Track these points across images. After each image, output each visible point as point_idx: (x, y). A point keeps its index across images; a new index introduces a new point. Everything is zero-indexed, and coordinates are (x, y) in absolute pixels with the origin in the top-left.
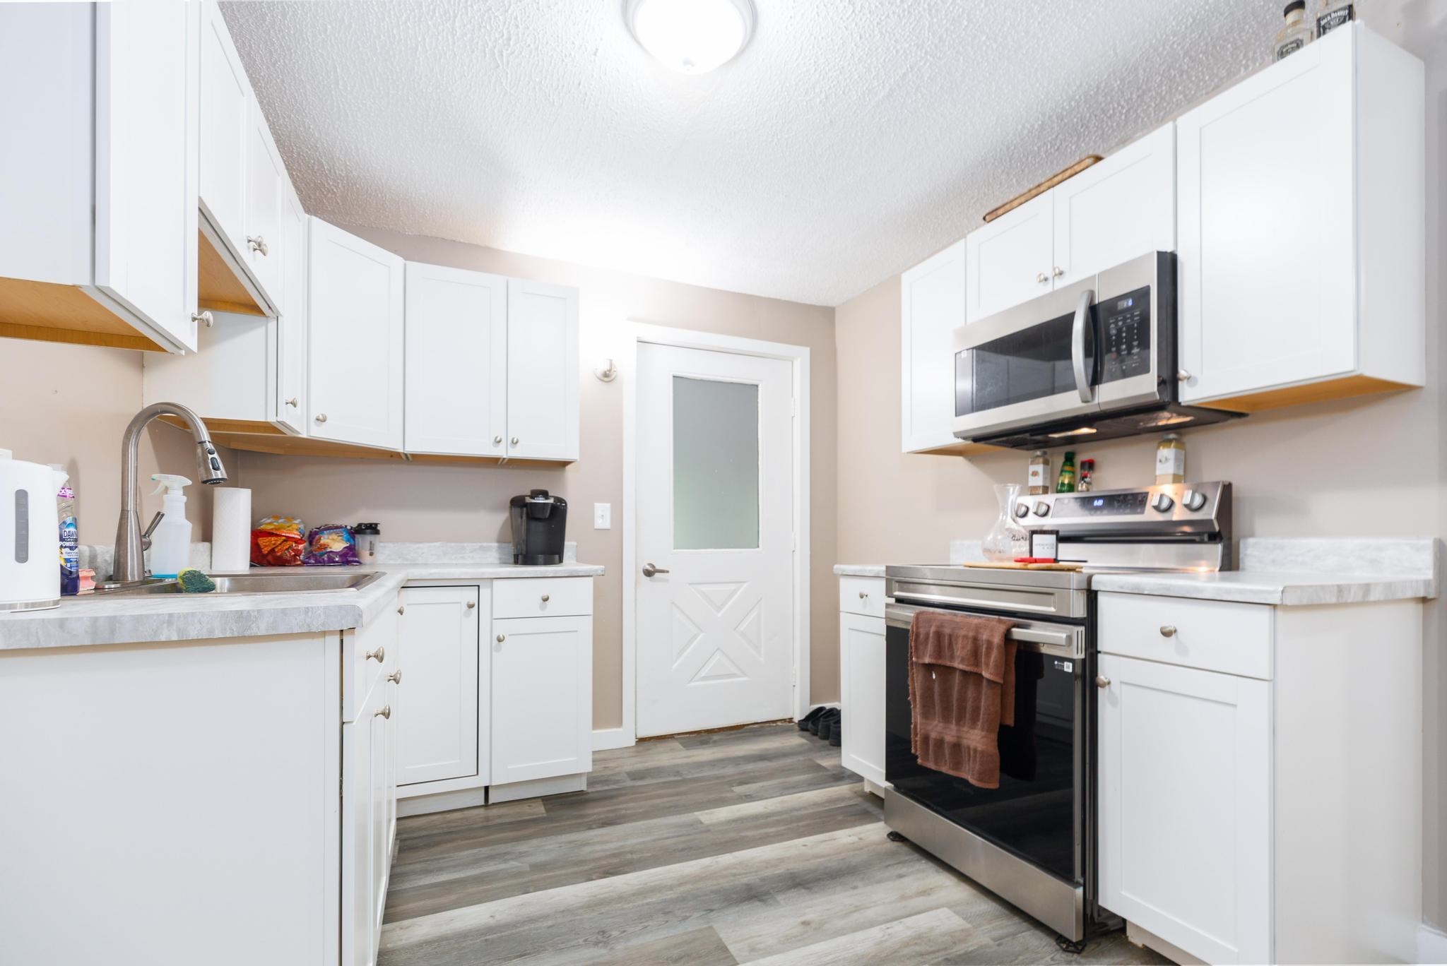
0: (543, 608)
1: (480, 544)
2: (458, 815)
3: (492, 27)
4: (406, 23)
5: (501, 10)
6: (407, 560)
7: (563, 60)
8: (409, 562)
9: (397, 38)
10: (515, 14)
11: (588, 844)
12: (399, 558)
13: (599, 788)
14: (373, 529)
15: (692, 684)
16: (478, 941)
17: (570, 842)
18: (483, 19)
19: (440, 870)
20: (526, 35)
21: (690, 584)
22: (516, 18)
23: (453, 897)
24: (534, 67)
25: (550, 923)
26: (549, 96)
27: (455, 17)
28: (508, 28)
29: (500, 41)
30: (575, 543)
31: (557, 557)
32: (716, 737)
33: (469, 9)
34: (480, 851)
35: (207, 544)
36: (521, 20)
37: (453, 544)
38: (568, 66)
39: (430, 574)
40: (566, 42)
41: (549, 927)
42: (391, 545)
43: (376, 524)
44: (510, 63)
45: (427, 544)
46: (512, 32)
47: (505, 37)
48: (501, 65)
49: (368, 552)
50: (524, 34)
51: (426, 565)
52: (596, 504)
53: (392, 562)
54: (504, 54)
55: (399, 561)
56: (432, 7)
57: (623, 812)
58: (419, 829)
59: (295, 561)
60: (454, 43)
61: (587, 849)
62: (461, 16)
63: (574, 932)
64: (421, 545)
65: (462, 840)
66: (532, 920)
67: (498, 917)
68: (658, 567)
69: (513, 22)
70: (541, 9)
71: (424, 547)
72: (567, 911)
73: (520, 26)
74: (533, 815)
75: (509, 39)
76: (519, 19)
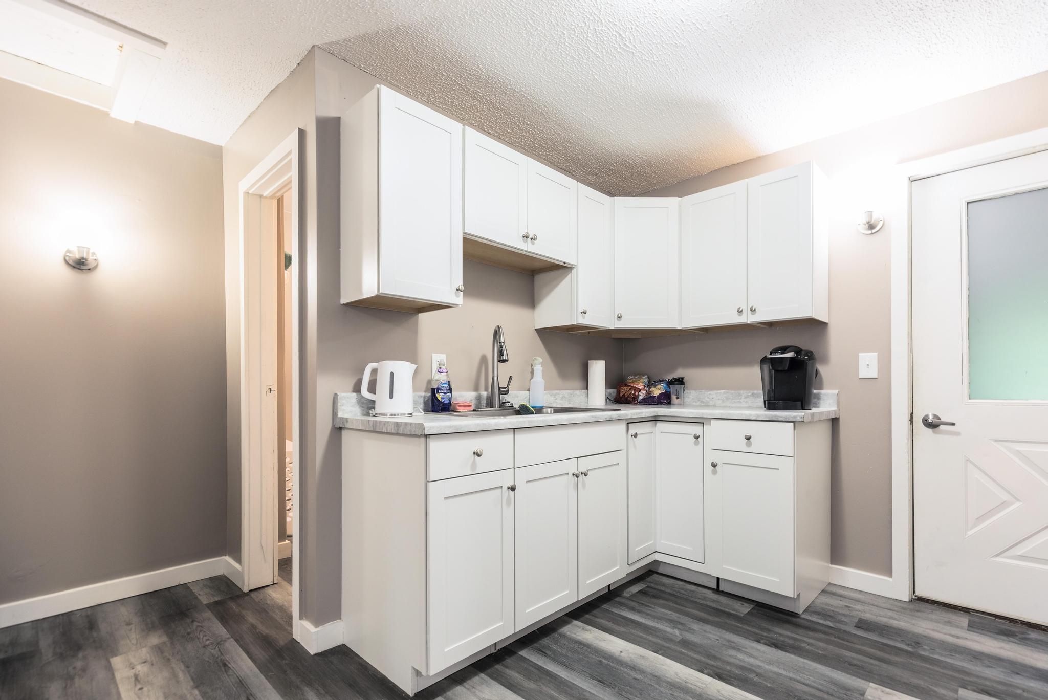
0: (749, 445)
1: (752, 392)
2: (693, 588)
3: (607, 37)
4: (578, 70)
5: (599, 24)
6: (703, 402)
7: (657, 18)
8: (704, 404)
9: (584, 80)
10: (607, 20)
11: (739, 650)
12: (699, 401)
13: (814, 618)
14: (680, 381)
15: (998, 559)
16: (598, 659)
17: (729, 641)
18: (599, 37)
19: (639, 612)
20: (624, 24)
21: (996, 441)
22: (609, 21)
23: (622, 629)
24: (648, 36)
25: (639, 677)
26: (676, 44)
27: (588, 47)
28: (613, 30)
29: (618, 40)
30: (836, 392)
31: (799, 404)
32: (1033, 635)
33: (588, 38)
34: (672, 614)
35: (585, 391)
36: (612, 19)
37: (733, 392)
38: (663, 18)
39: (671, 412)
40: (646, 7)
41: (635, 679)
42: (694, 392)
43: (682, 378)
44: (636, 46)
45: (716, 392)
46: (617, 30)
47: (617, 36)
48: (633, 51)
49: (675, 397)
50: (622, 25)
51: (714, 406)
52: (860, 354)
53: (694, 404)
54: (628, 45)
55: (698, 403)
56: (577, 53)
57: (804, 645)
58: (664, 585)
59: (634, 401)
60: (603, 61)
61: (732, 652)
62: (590, 45)
63: (641, 692)
64: (711, 392)
65: (673, 603)
66: (634, 668)
67: (622, 654)
68: (943, 419)
69: (611, 25)
70: (613, 4)
71: (713, 394)
72: (657, 679)
73: (615, 23)
74: (737, 611)
75: (620, 35)
76: (611, 20)
